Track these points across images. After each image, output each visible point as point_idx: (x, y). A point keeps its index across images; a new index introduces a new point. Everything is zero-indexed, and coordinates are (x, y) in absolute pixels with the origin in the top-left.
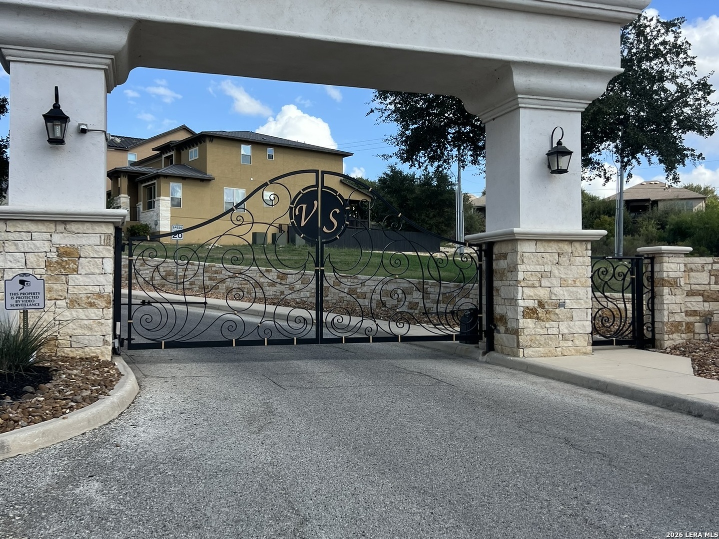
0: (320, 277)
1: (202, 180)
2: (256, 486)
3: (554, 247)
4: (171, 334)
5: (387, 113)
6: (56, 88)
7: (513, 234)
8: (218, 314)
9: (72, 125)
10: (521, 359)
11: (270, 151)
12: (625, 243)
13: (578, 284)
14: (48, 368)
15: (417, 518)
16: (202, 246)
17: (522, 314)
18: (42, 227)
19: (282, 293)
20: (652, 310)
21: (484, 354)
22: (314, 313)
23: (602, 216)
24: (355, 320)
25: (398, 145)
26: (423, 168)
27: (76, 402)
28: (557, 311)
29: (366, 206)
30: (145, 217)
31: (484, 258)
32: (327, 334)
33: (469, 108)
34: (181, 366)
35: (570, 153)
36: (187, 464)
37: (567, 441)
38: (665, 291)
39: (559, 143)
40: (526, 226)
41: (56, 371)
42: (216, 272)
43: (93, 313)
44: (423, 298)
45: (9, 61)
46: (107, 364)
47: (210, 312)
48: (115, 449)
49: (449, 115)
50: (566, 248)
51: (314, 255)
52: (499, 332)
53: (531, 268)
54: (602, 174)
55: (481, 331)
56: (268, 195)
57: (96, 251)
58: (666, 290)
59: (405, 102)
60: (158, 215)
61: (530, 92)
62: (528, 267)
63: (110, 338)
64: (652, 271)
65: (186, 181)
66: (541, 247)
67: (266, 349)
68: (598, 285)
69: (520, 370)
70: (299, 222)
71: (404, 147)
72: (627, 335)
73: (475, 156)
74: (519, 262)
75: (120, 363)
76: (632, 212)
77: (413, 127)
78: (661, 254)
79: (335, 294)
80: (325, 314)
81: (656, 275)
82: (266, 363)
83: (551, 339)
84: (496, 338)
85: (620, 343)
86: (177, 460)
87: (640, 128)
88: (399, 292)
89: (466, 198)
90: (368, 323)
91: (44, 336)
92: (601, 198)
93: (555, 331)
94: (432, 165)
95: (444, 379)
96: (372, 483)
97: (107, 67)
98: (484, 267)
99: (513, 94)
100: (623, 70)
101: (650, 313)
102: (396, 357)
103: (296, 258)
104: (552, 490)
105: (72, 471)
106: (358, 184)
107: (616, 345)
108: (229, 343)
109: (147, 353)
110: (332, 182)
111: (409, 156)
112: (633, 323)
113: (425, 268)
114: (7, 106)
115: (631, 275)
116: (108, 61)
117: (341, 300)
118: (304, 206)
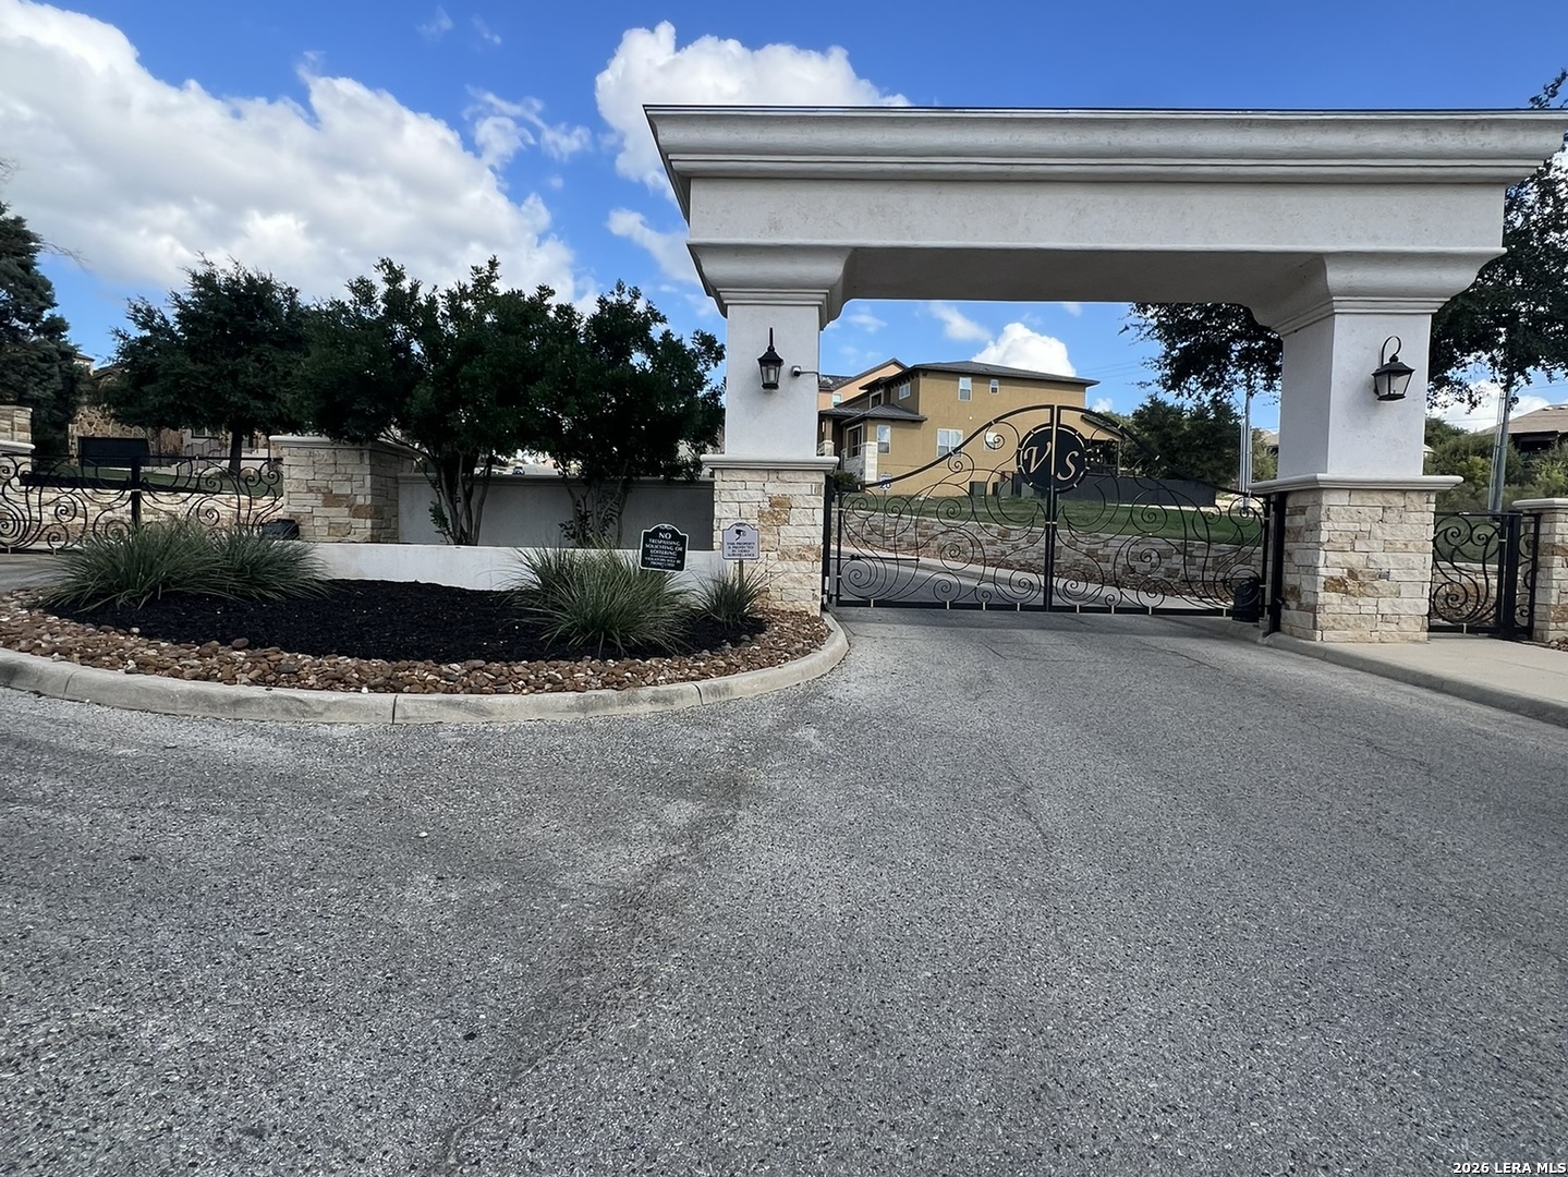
0: (1051, 534)
1: (913, 421)
2: (973, 750)
3: (1378, 499)
4: (879, 593)
5: (1146, 330)
6: (771, 330)
7: (1316, 481)
8: (928, 574)
9: (786, 368)
10: (1318, 642)
11: (994, 383)
12: (1507, 495)
13: (1411, 548)
14: (761, 619)
15: (1157, 801)
16: (912, 498)
17: (1323, 585)
18: (755, 476)
19: (1003, 553)
20: (1533, 589)
21: (1265, 635)
22: (1042, 577)
23: (1471, 457)
24: (1092, 588)
25: (1159, 369)
26: (1194, 397)
27: (790, 653)
28: (1376, 583)
29: (1114, 447)
30: (851, 466)
31: (1272, 513)
32: (1056, 600)
33: (1260, 318)
34: (890, 626)
35: (1410, 371)
36: (901, 722)
37: (1369, 743)
38: (1555, 562)
39: (1394, 359)
40: (1334, 471)
41: (769, 622)
42: (927, 527)
43: (804, 566)
44: (1185, 564)
45: (727, 305)
46: (816, 619)
47: (921, 573)
48: (828, 702)
49: (1233, 326)
50: (1397, 500)
51: (1045, 508)
52: (1288, 608)
53: (1342, 526)
54: (1466, 397)
55: (1263, 606)
56: (991, 436)
57: (808, 502)
58: (1558, 560)
59: (1172, 313)
60: (864, 462)
61: (1352, 292)
62: (1336, 524)
63: (818, 593)
64: (1537, 534)
65: (897, 423)
66: (1357, 499)
67: (985, 615)
68: (1444, 552)
69: (1314, 657)
70: (1028, 469)
71: (1169, 372)
72: (1486, 620)
73: (1270, 379)
74: (1323, 518)
75: (829, 619)
76: (1523, 450)
77: (1182, 346)
78: (1553, 509)
79: (1068, 556)
80: (1055, 579)
81: (1542, 539)
82: (983, 630)
83: (1364, 620)
84: (1283, 616)
85: (1475, 630)
86: (891, 717)
87: (1535, 331)
88: (1154, 554)
89: (1257, 434)
90: (1109, 591)
91: (759, 586)
92: (1472, 432)
93: (1373, 610)
94: (1206, 394)
95: (1206, 661)
96: (1104, 762)
97: (820, 303)
98: (1272, 524)
99: (1327, 296)
100: (1505, 250)
101: (1529, 592)
102: (1145, 633)
103: (1021, 512)
104: (1337, 793)
105: (790, 717)
106: (1104, 421)
107: (1467, 632)
108: (943, 606)
109: (854, 611)
110: (1071, 419)
111: (1175, 382)
112: (1497, 604)
113: (1189, 525)
114: (725, 353)
115: (1500, 538)
116: (823, 297)
117: (1077, 563)
118: (1035, 449)
